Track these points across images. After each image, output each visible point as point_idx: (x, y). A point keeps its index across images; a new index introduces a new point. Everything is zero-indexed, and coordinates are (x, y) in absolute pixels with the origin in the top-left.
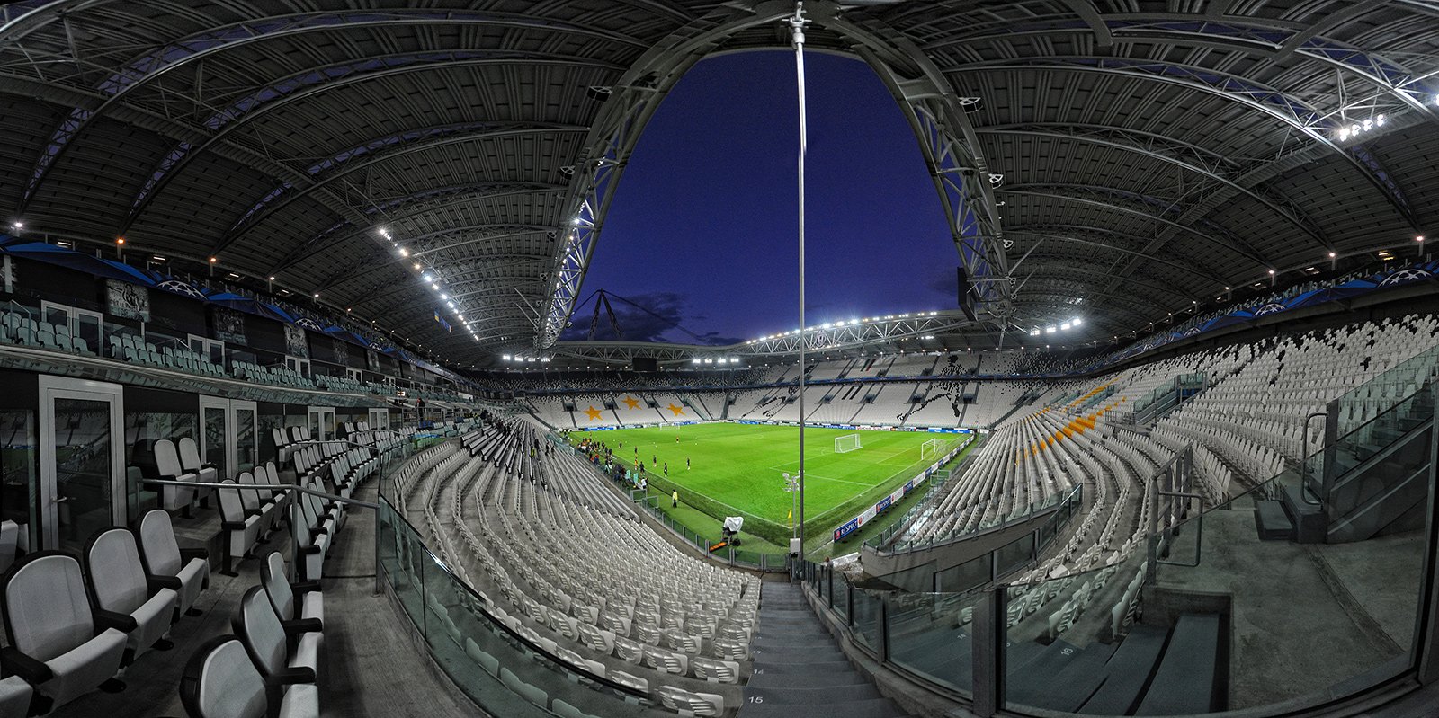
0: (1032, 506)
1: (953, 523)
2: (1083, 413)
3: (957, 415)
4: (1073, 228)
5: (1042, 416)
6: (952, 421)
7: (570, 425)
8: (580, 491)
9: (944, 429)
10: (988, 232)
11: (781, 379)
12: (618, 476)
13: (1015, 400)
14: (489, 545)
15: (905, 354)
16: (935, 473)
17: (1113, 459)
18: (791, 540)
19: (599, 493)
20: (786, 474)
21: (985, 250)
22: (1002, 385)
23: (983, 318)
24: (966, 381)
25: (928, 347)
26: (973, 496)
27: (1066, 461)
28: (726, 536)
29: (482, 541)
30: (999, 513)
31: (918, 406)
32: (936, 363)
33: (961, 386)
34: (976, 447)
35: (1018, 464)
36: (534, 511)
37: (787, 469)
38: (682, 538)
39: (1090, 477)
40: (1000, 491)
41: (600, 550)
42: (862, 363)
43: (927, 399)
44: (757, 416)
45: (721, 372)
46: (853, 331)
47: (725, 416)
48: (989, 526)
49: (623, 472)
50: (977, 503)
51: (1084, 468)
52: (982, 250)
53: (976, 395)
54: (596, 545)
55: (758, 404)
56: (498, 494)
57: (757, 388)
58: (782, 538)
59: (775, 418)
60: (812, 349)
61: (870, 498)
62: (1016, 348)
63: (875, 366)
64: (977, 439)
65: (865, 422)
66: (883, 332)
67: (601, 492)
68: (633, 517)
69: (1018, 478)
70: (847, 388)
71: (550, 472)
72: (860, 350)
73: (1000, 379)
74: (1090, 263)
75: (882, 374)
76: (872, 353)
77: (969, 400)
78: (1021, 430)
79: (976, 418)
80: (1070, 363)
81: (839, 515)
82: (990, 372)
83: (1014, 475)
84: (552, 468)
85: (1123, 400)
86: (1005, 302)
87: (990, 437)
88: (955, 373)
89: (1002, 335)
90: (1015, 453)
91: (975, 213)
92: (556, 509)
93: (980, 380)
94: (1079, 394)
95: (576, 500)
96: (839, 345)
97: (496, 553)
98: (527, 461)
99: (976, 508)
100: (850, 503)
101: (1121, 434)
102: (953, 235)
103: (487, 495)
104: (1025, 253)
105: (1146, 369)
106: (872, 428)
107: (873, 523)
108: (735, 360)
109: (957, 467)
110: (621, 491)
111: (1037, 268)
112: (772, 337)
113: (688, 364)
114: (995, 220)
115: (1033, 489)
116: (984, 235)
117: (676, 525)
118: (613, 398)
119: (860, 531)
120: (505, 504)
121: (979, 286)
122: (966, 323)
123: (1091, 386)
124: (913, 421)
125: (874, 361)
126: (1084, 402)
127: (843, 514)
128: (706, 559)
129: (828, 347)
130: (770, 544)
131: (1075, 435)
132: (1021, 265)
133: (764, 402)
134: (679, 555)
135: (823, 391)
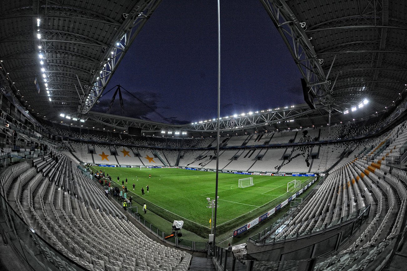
0: (342, 218)
1: (299, 229)
2: (375, 160)
3: (308, 166)
4: (346, 45)
5: (354, 164)
6: (305, 170)
7: (91, 161)
8: (95, 201)
9: (301, 174)
10: (310, 56)
11: (210, 145)
12: (115, 194)
13: (339, 154)
14: (49, 224)
15: (279, 131)
16: (294, 200)
17: (388, 188)
18: (210, 235)
19: (105, 202)
20: (208, 199)
21: (312, 66)
22: (332, 146)
23: (319, 107)
24: (312, 145)
25: (292, 126)
26: (312, 213)
27: (364, 191)
28: (174, 231)
29: (45, 223)
30: (325, 223)
31: (286, 161)
32: (296, 136)
33: (310, 149)
34: (318, 184)
35: (339, 194)
36: (70, 209)
37: (209, 195)
38: (150, 231)
39: (376, 200)
40: (327, 210)
41: (106, 234)
42: (255, 137)
43: (291, 157)
44: (196, 166)
45: (177, 139)
46: (249, 118)
47: (177, 165)
48: (318, 230)
49: (118, 192)
50: (314, 217)
51: (373, 195)
52: (310, 67)
53: (318, 153)
54: (104, 231)
55: (196, 159)
56: (50, 197)
57: (196, 150)
58: (205, 234)
59: (206, 167)
60: (228, 129)
61: (256, 213)
62: (338, 123)
63: (263, 139)
64: (319, 180)
65: (257, 170)
66: (267, 119)
67: (106, 202)
68: (123, 218)
69: (338, 202)
70: (247, 151)
71: (78, 188)
72: (254, 129)
73: (331, 143)
74: (361, 64)
75: (266, 143)
76: (261, 131)
77: (315, 157)
78: (342, 173)
79: (318, 168)
80: (366, 128)
81: (237, 223)
82: (326, 139)
83: (336, 201)
84: (80, 185)
85: (395, 148)
86: (328, 96)
87: (326, 177)
88: (307, 141)
89: (330, 116)
90: (338, 187)
91: (302, 46)
92: (82, 209)
93: (320, 145)
94: (373, 147)
95: (92, 205)
96: (242, 127)
97: (52, 229)
98: (66, 179)
99: (313, 220)
100: (244, 216)
101: (394, 171)
102: (295, 60)
103: (45, 197)
104: (330, 65)
105: (403, 125)
106: (261, 174)
107: (255, 228)
108: (185, 133)
109: (306, 197)
110: (117, 203)
111: (339, 73)
112: (206, 121)
113: (159, 134)
114: (311, 48)
115: (345, 208)
116: (309, 58)
117: (147, 223)
118: (115, 149)
119: (248, 232)
120: (55, 203)
121: (314, 88)
122: (310, 111)
123: (378, 141)
124: (283, 170)
125: (262, 135)
126: (375, 152)
127: (240, 222)
128: (163, 243)
129: (237, 128)
130: (198, 236)
131: (371, 174)
132: (331, 72)
133: (200, 158)
134: (148, 240)
135: (233, 153)
